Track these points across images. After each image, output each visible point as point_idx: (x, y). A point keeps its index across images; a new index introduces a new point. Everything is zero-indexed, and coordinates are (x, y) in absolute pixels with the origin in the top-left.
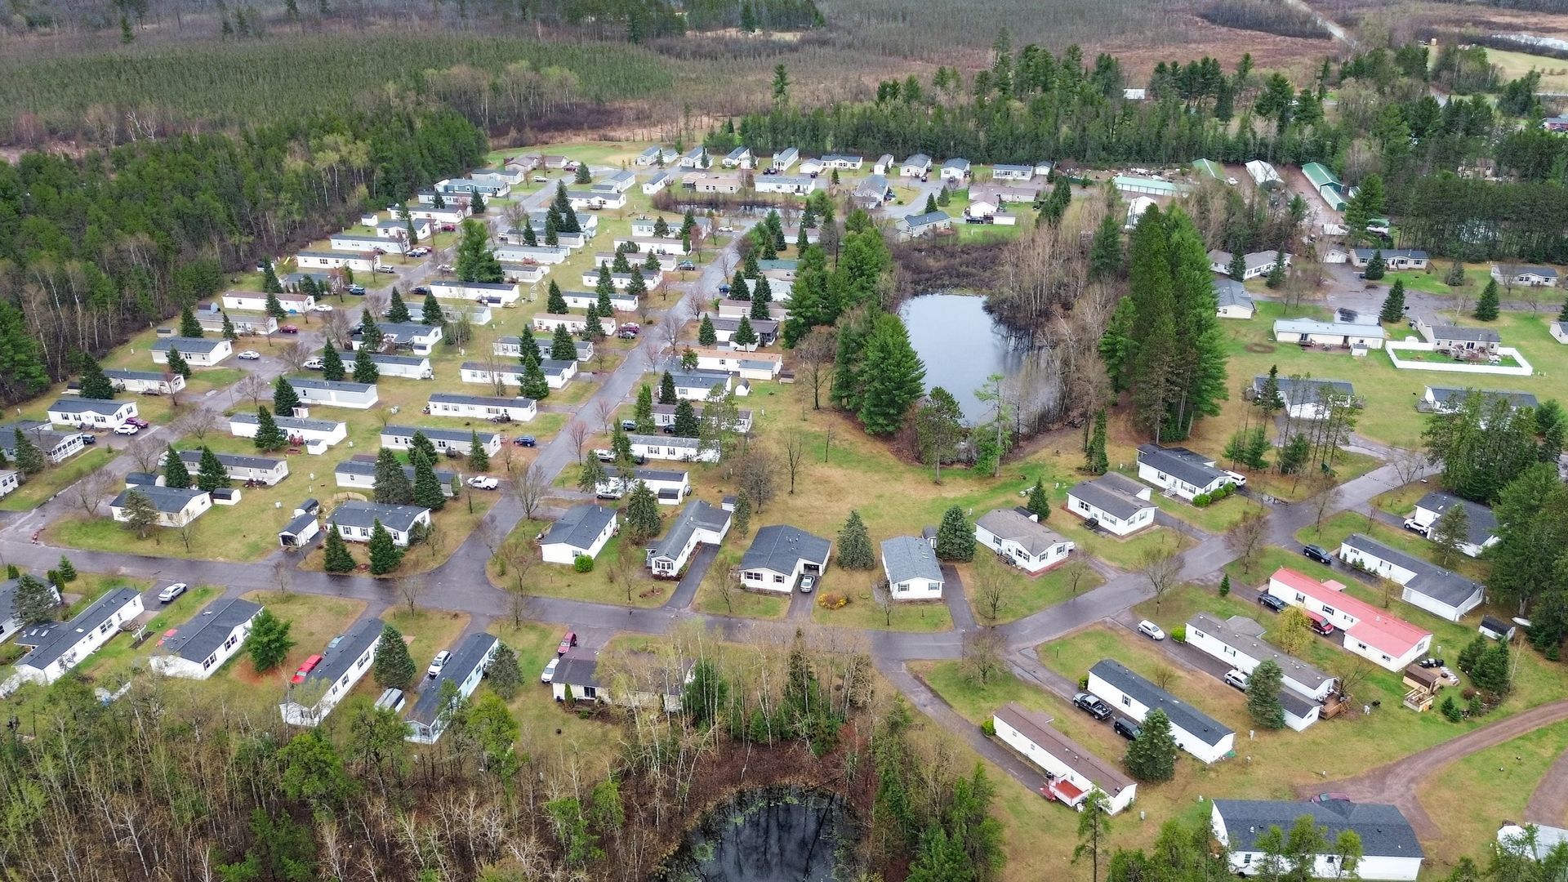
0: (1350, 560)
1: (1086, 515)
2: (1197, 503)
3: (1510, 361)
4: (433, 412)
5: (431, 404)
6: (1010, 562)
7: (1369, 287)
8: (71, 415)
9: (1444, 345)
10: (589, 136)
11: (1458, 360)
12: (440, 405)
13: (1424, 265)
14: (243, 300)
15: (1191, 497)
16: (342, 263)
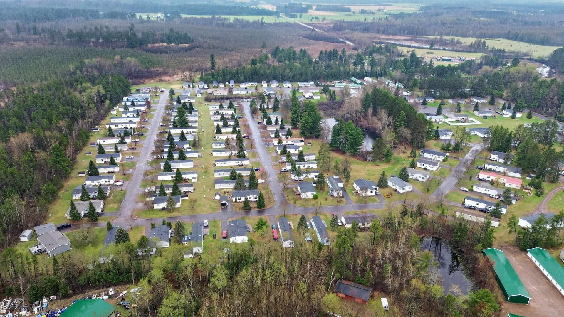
0: (488, 168)
1: (423, 167)
2: (444, 161)
3: (472, 121)
4: (217, 165)
5: (216, 163)
6: (418, 180)
7: (425, 107)
8: (95, 182)
9: (457, 119)
10: (156, 80)
11: (462, 122)
12: (219, 163)
13: (433, 101)
14: (105, 140)
15: (441, 160)
16: (124, 126)
